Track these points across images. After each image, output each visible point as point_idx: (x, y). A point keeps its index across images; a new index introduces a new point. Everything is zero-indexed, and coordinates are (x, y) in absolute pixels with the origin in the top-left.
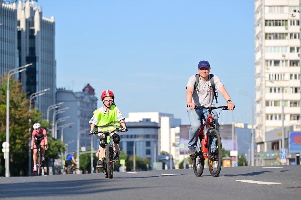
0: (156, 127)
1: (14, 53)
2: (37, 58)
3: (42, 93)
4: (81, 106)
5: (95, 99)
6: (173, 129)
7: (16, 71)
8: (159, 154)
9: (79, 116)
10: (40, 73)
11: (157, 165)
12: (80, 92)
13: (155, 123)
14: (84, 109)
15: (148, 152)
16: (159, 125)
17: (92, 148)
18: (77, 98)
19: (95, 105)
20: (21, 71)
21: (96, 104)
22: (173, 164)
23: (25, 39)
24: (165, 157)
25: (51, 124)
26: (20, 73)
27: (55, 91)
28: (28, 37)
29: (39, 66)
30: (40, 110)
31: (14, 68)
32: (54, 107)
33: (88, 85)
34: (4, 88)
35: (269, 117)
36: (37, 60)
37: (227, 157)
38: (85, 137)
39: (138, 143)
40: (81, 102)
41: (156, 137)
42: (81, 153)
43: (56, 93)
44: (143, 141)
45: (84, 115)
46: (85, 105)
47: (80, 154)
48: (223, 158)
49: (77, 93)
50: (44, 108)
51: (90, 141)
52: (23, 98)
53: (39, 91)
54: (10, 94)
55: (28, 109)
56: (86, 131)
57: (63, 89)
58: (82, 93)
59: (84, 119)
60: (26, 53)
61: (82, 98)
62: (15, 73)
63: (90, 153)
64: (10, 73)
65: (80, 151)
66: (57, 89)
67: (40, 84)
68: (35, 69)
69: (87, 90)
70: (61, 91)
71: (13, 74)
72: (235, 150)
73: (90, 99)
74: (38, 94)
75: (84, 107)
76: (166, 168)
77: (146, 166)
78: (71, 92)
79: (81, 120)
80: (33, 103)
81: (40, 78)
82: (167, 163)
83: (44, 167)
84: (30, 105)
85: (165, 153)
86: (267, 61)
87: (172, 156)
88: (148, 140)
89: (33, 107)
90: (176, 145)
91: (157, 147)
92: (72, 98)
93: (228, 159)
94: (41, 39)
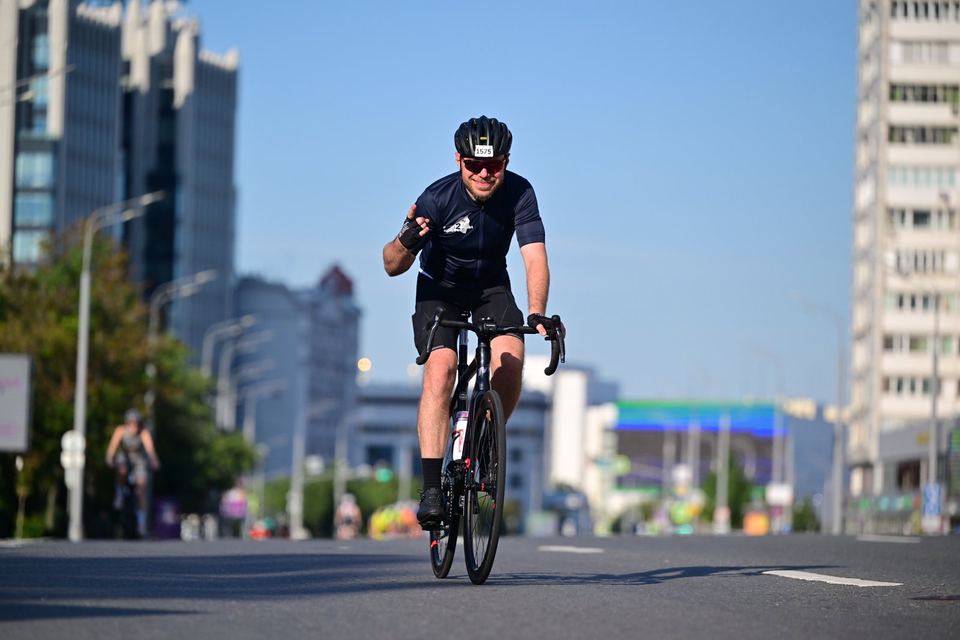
2: (180, 178)
7: (113, 215)
8: (548, 490)
9: (302, 364)
11: (539, 523)
18: (299, 305)
24: (565, 499)
26: (127, 225)
27: (232, 282)
28: (154, 112)
30: (184, 337)
31: (106, 206)
35: (894, 384)
36: (180, 184)
38: (320, 430)
40: (312, 318)
43: (236, 291)
48: (746, 507)
50: (197, 333)
52: (129, 301)
54: (93, 283)
55: (146, 334)
56: (325, 410)
60: (145, 161)
61: (316, 306)
62: (110, 221)
70: (251, 284)
71: (103, 224)
72: (783, 480)
73: (341, 310)
76: (568, 530)
78: (280, 289)
79: (311, 376)
85: (566, 489)
86: (891, 212)
89: (163, 329)
90: (602, 461)
94: (196, 119)
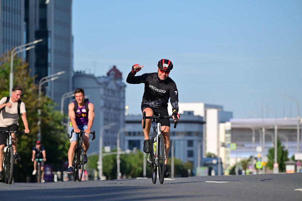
0: (201, 122)
1: (20, 26)
2: (49, 33)
3: (54, 77)
4: (104, 95)
5: (122, 85)
6: (222, 125)
7: (22, 48)
8: (204, 157)
9: (102, 107)
10: (53, 51)
11: (201, 171)
12: (104, 77)
13: (199, 116)
14: (109, 98)
15: (191, 154)
16: (204, 120)
17: (119, 148)
18: (99, 84)
19: (122, 93)
20: (28, 49)
21: (124, 92)
22: (222, 169)
23: (34, 9)
24: (212, 160)
25: (66, 117)
26: (27, 52)
27: (72, 75)
28: (38, 6)
29: (51, 43)
30: (52, 98)
31: (20, 45)
32: (70, 95)
33: (115, 67)
34: (6, 69)
36: (49, 35)
37: (291, 161)
38: (109, 135)
39: (177, 142)
40: (104, 89)
41: (201, 135)
42: (105, 155)
43: (74, 78)
44: (184, 140)
45: (108, 105)
46: (110, 93)
47: (103, 156)
48: (286, 162)
49: (99, 77)
50: (58, 96)
51: (115, 139)
52: (30, 83)
53: (51, 74)
54: (14, 79)
55: (37, 98)
56: (111, 126)
57: (82, 72)
58: (106, 78)
59: (108, 111)
60: (35, 26)
61: (106, 84)
62: (21, 51)
63: (116, 155)
64: (15, 52)
65: (104, 152)
66: (74, 73)
67: (53, 65)
68: (46, 46)
69: (112, 74)
70: (79, 75)
71: (19, 52)
73: (117, 85)
74: (50, 78)
75: (108, 96)
76: (213, 173)
77: (187, 172)
78: (92, 77)
79: (105, 112)
80: (44, 90)
81: (53, 58)
82: (214, 168)
83: (57, 171)
84: (40, 92)
85: (212, 156)
87: (221, 159)
88: (190, 138)
89: (44, 95)
90: (226, 145)
91: (201, 148)
92: (93, 84)
93: (292, 164)
94: (55, 8)
